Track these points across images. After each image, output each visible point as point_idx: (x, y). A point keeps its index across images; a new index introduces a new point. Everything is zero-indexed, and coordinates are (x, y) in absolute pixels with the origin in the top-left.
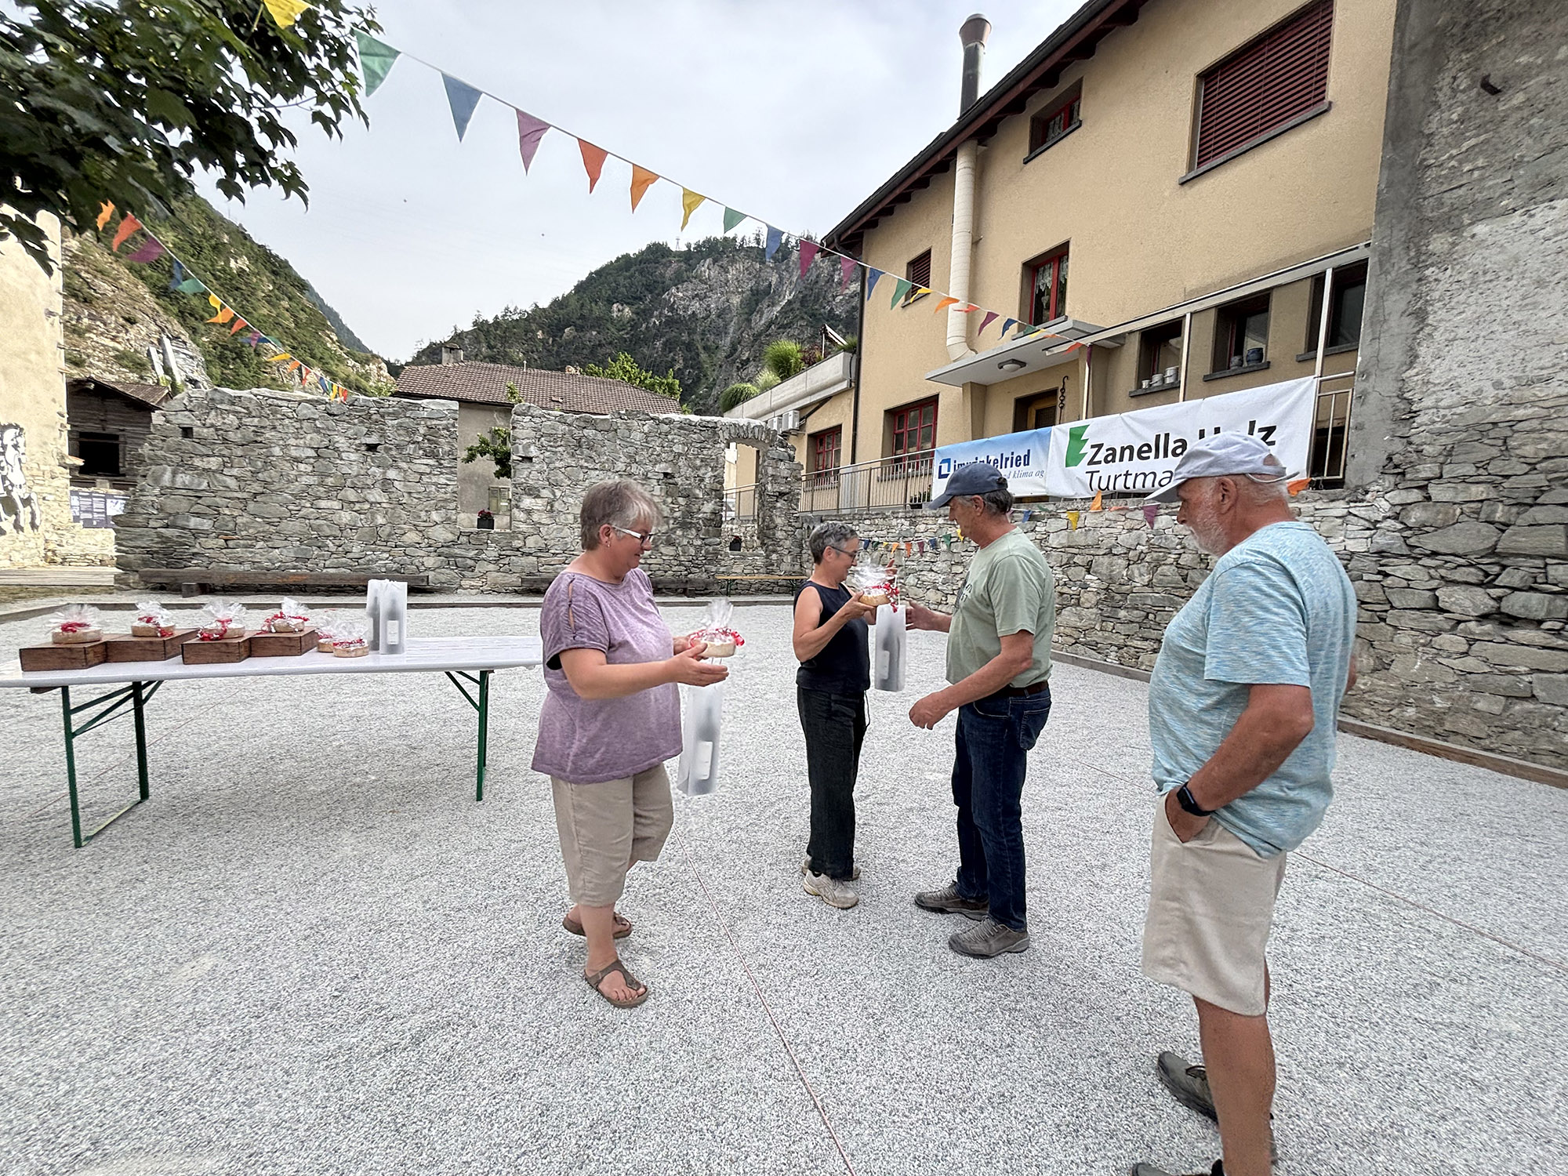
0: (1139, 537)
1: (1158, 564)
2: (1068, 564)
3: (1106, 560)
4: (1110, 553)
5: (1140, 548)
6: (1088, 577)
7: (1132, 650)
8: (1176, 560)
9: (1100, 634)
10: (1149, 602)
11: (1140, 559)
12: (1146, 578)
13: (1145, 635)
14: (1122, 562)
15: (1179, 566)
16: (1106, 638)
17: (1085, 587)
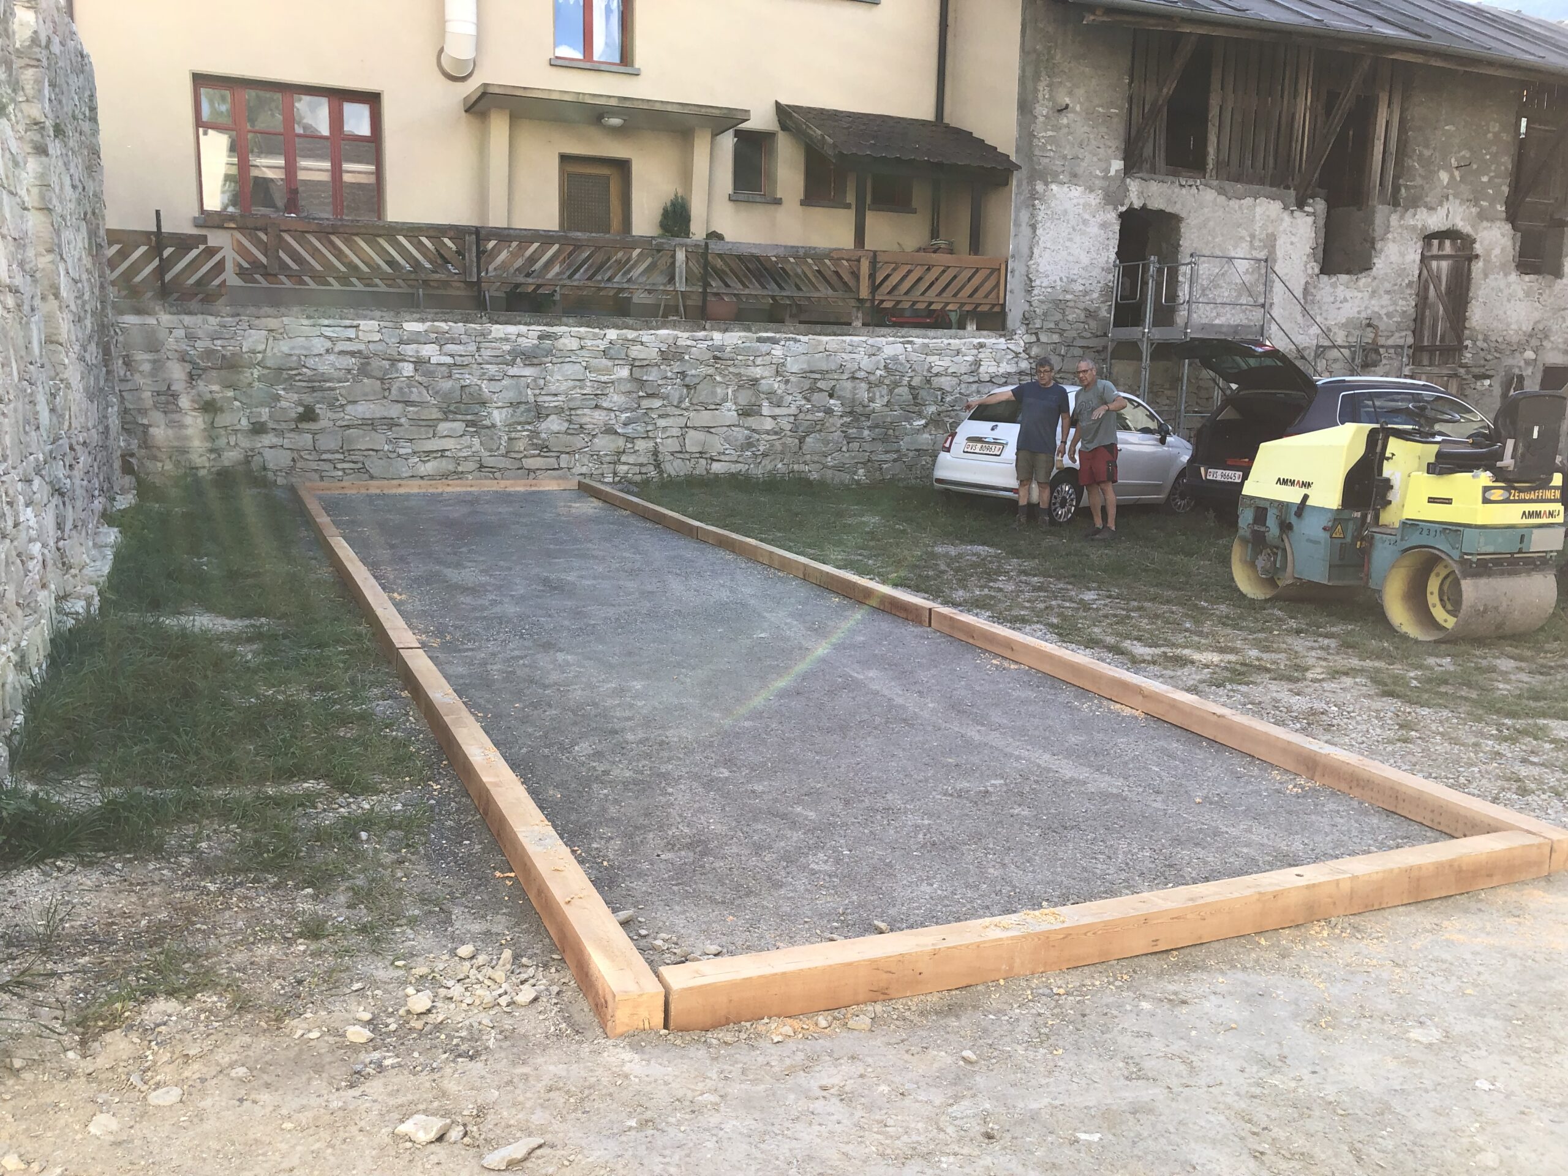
0: (878, 362)
1: (896, 384)
2: (813, 389)
3: (849, 385)
4: (854, 378)
5: (878, 373)
6: (832, 401)
7: (876, 465)
8: (909, 382)
9: (847, 455)
10: (889, 420)
11: (880, 383)
12: (886, 399)
13: (889, 449)
14: (864, 385)
15: (911, 387)
16: (854, 458)
17: (829, 411)
